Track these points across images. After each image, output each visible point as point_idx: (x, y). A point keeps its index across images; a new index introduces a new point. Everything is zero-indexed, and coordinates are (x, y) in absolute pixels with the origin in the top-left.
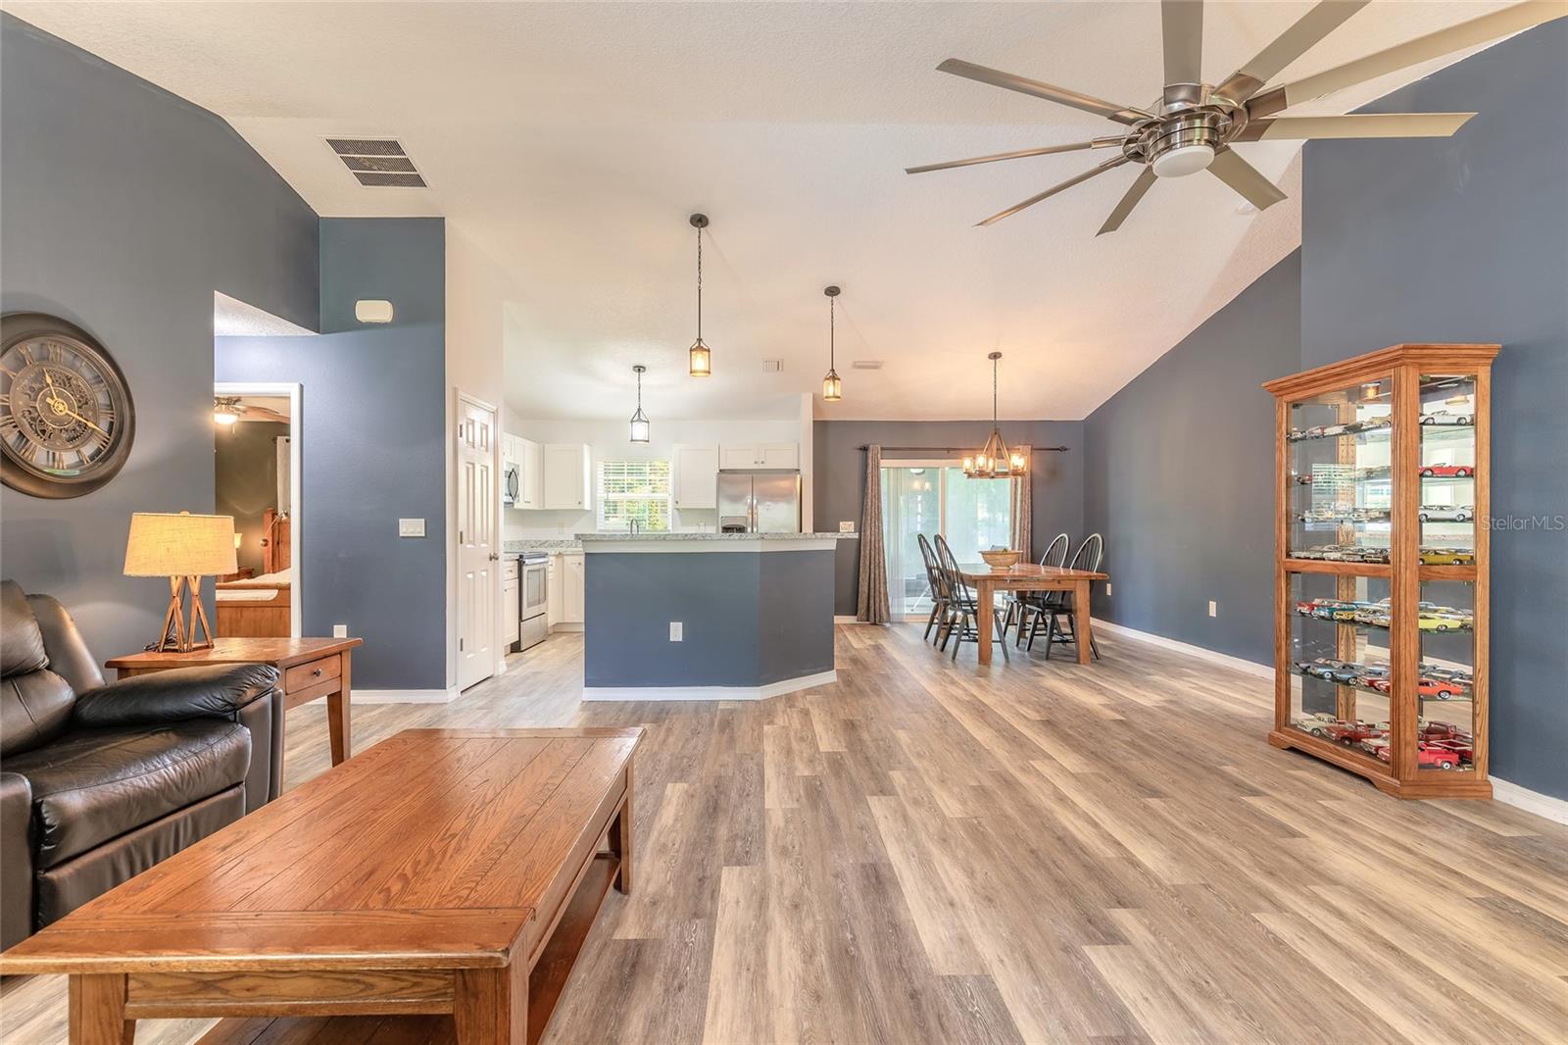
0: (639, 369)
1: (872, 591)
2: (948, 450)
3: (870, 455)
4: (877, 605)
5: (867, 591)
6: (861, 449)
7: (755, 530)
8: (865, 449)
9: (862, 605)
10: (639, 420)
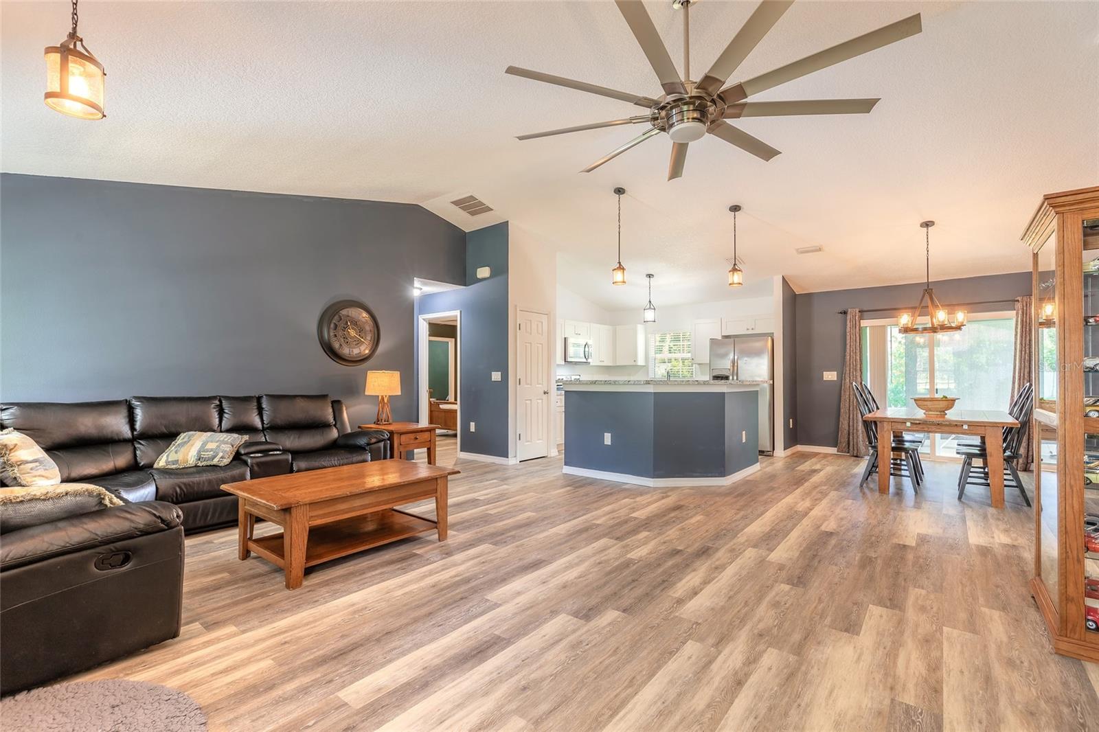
0: (650, 276)
1: (851, 428)
4: (855, 440)
5: (847, 428)
7: (735, 378)
9: (843, 439)
10: (650, 308)
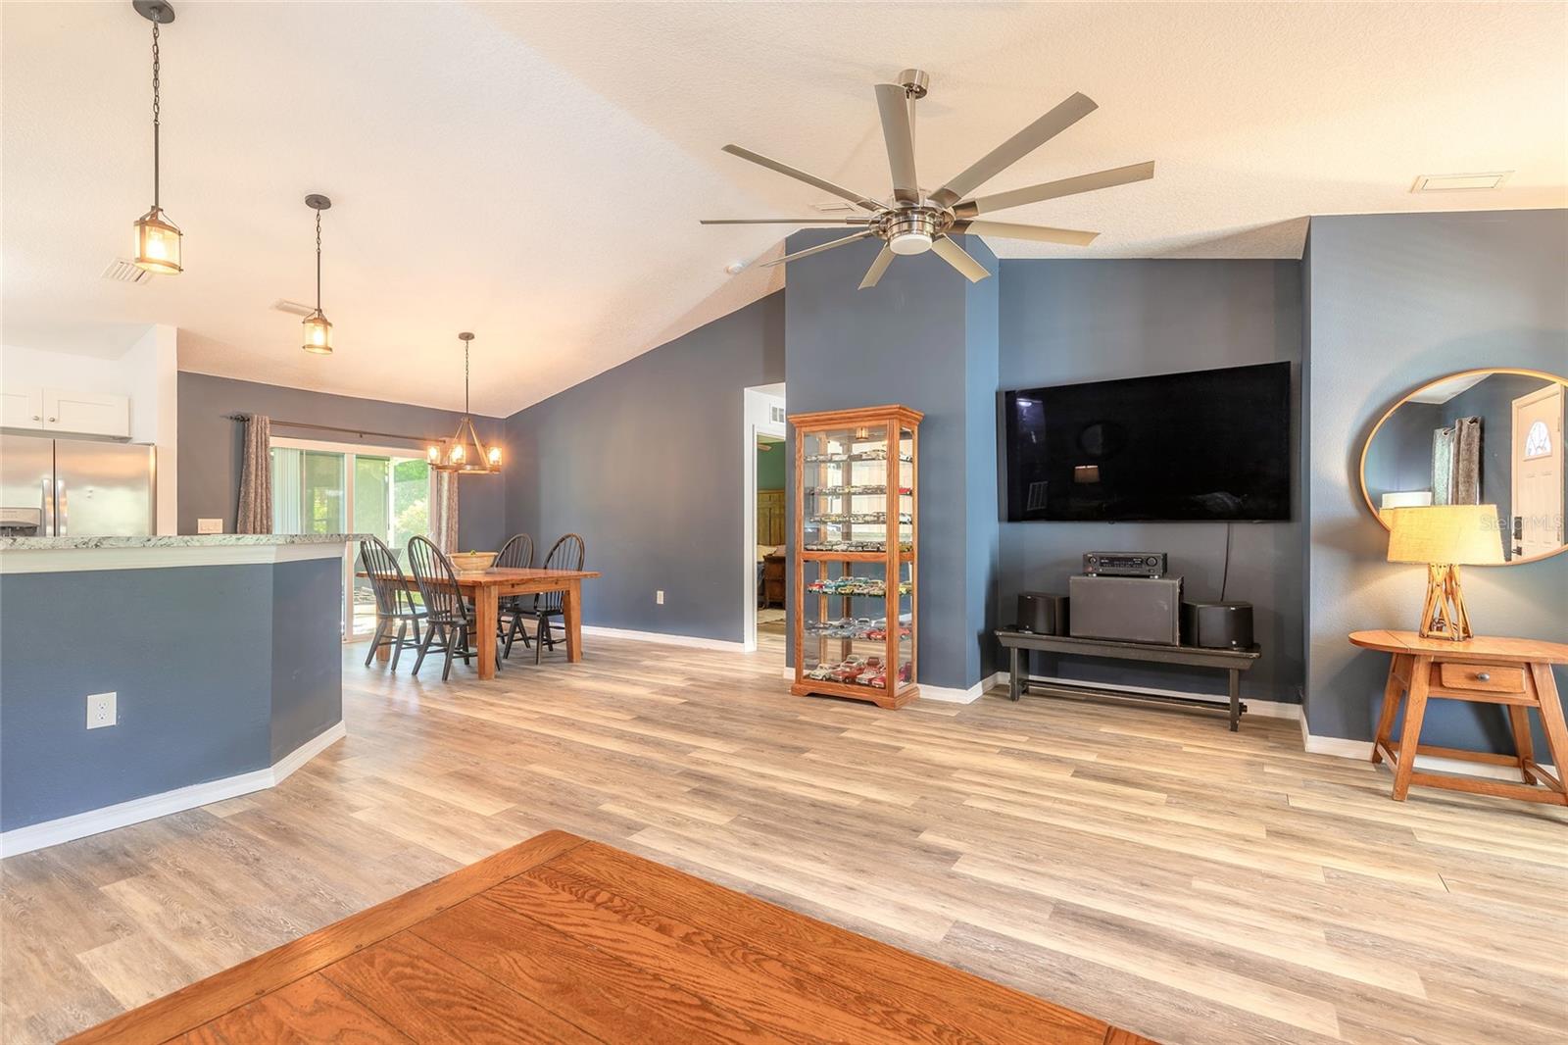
2: (362, 434)
3: (253, 429)
6: (237, 419)
8: (243, 420)
